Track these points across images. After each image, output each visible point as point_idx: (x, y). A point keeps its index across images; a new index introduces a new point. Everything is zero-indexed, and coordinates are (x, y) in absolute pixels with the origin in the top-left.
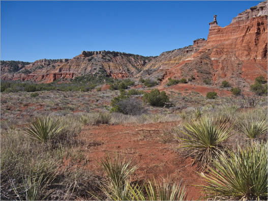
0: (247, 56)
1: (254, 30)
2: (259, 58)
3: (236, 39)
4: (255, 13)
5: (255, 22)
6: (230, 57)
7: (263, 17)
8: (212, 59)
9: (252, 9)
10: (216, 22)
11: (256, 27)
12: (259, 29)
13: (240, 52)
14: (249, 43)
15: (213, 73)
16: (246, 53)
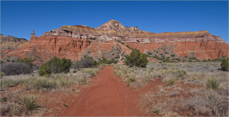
0: (53, 51)
1: (53, 41)
2: (57, 52)
3: (46, 43)
4: (52, 33)
5: (53, 37)
6: (46, 51)
7: (56, 36)
8: (38, 51)
9: (51, 32)
10: (34, 34)
11: (54, 40)
12: (55, 41)
13: (50, 49)
14: (52, 45)
15: (41, 57)
16: (52, 50)
